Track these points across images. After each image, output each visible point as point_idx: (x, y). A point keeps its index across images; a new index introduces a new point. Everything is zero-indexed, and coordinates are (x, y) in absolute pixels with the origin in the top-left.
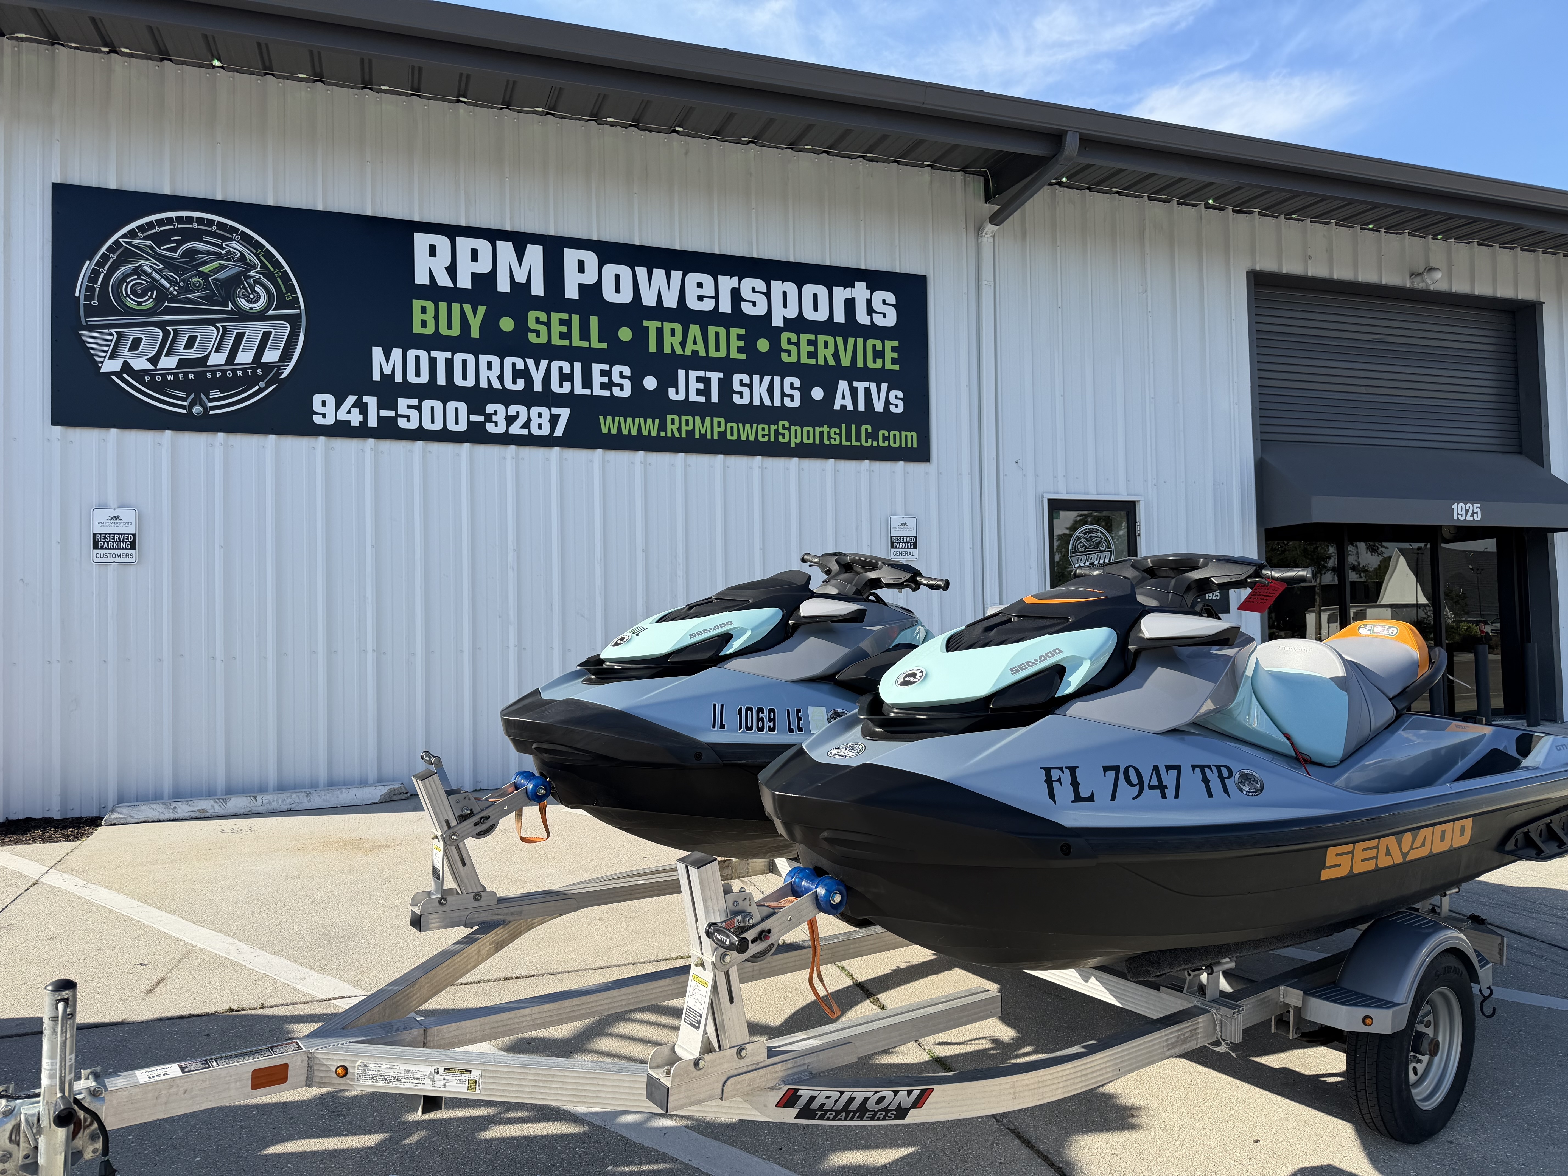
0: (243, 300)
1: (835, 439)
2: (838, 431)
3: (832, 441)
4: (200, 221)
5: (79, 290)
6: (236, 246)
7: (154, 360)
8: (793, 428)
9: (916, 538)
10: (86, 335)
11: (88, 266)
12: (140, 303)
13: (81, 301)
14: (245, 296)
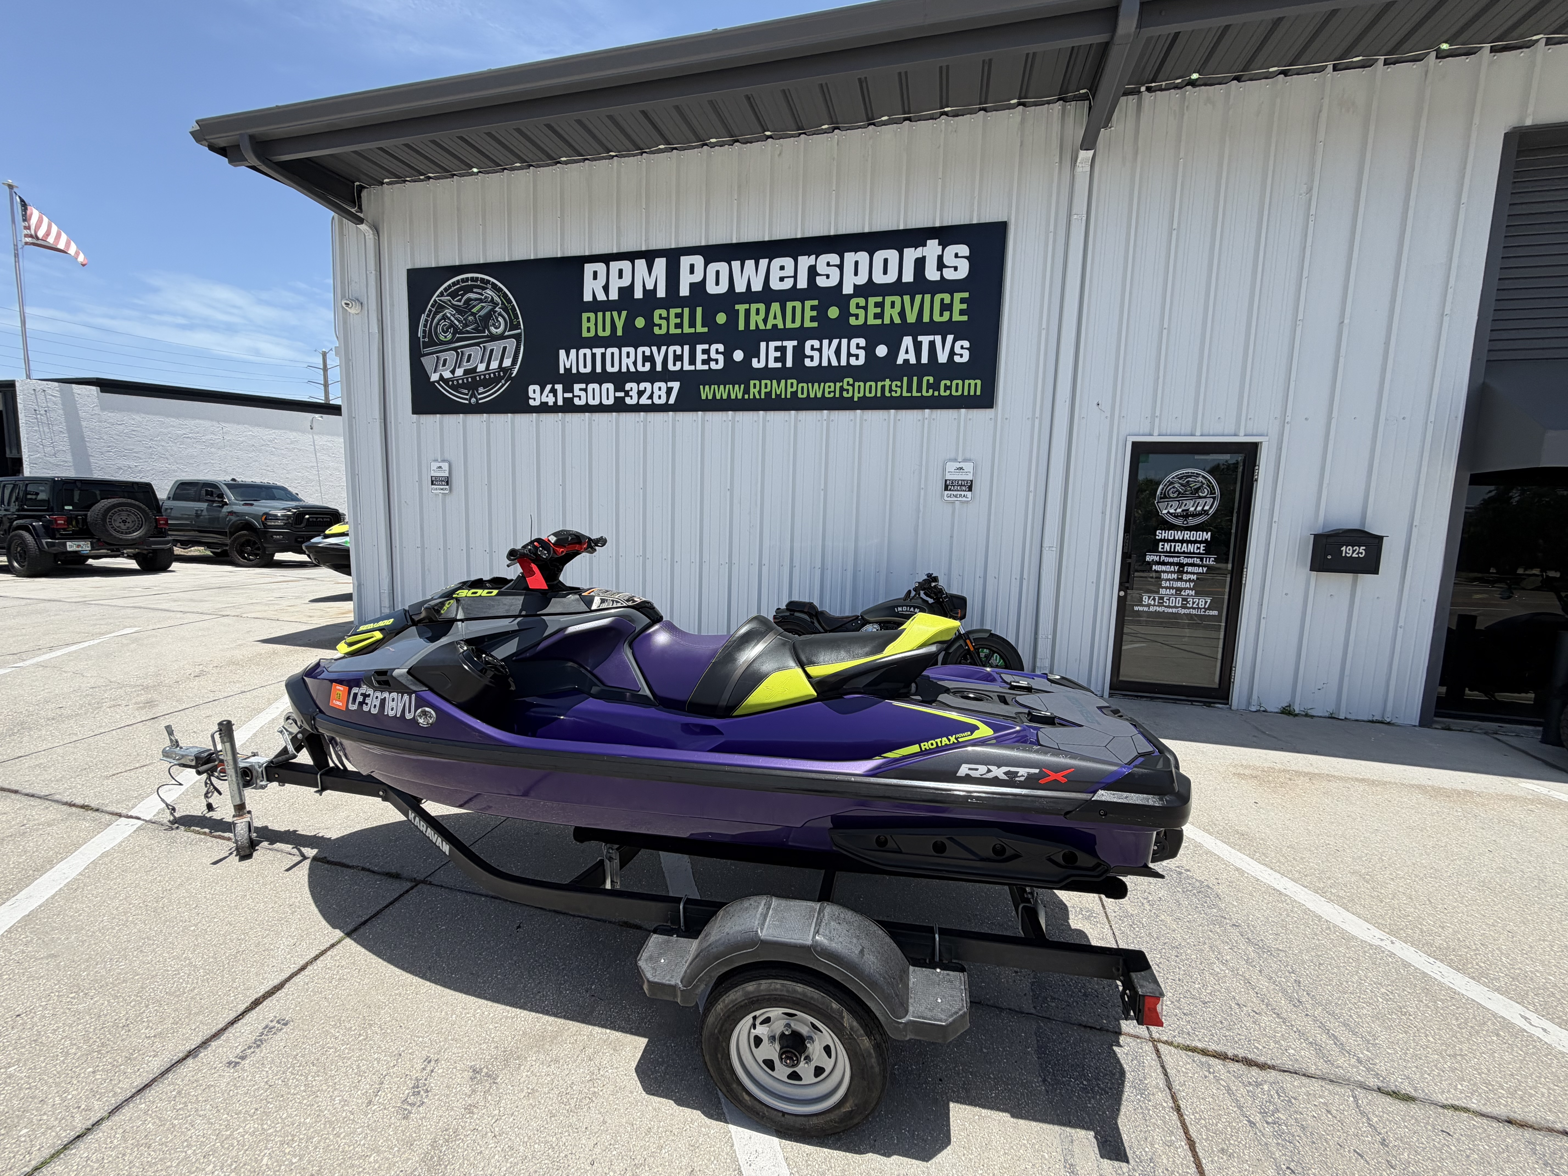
1: (896, 392)
2: (899, 384)
3: (894, 394)
4: (472, 279)
5: (420, 334)
6: (489, 292)
7: (453, 372)
8: (857, 384)
9: (972, 481)
10: (424, 360)
11: (423, 317)
12: (446, 337)
13: (421, 340)
14: (494, 325)
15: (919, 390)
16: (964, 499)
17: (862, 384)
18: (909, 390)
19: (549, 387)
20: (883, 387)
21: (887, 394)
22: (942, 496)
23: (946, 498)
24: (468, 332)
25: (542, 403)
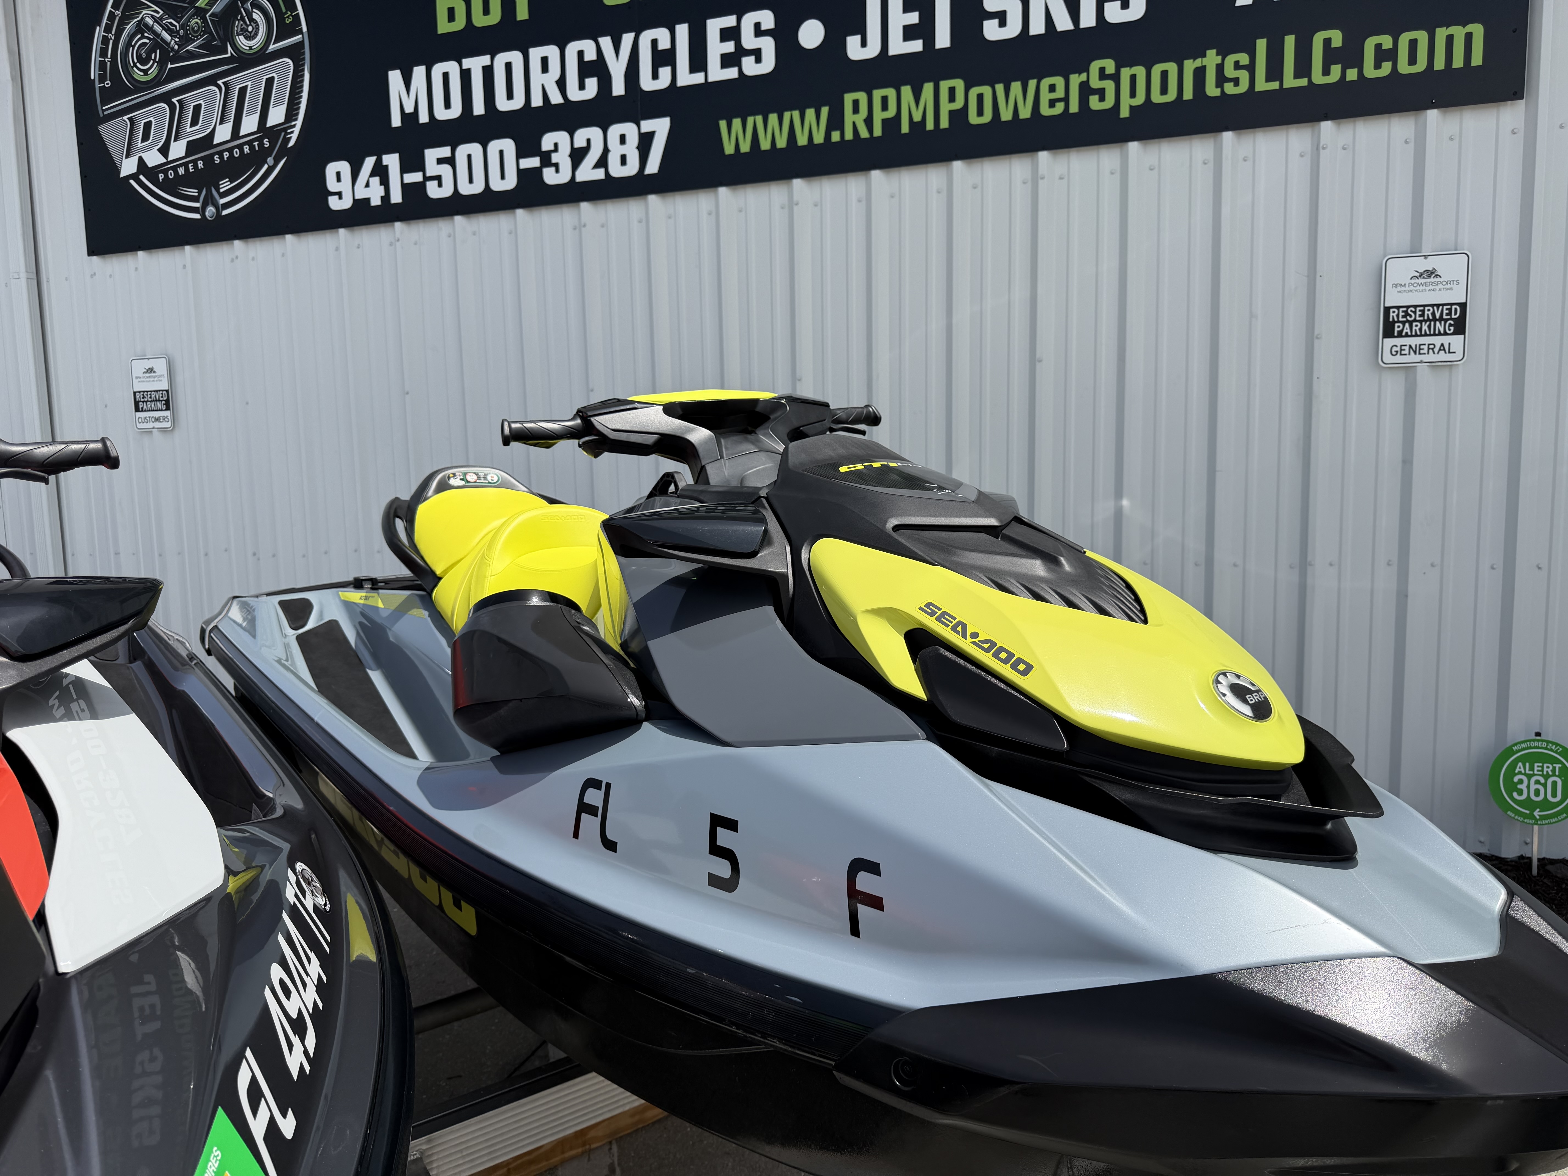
0: (241, 37)
1: (1236, 81)
2: (1244, 59)
3: (1230, 89)
5: (94, 71)
7: (164, 150)
8: (1126, 73)
9: (1463, 306)
10: (105, 130)
11: (99, 32)
12: (145, 72)
13: (98, 85)
14: (244, 31)
15: (1303, 68)
16: (1443, 356)
17: (1140, 71)
18: (1275, 71)
19: (369, 163)
20: (1200, 73)
21: (1212, 90)
22: (1377, 351)
23: (1388, 358)
24: (191, 55)
25: (355, 201)
